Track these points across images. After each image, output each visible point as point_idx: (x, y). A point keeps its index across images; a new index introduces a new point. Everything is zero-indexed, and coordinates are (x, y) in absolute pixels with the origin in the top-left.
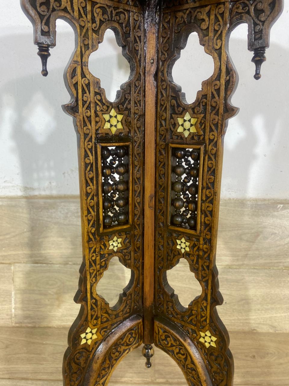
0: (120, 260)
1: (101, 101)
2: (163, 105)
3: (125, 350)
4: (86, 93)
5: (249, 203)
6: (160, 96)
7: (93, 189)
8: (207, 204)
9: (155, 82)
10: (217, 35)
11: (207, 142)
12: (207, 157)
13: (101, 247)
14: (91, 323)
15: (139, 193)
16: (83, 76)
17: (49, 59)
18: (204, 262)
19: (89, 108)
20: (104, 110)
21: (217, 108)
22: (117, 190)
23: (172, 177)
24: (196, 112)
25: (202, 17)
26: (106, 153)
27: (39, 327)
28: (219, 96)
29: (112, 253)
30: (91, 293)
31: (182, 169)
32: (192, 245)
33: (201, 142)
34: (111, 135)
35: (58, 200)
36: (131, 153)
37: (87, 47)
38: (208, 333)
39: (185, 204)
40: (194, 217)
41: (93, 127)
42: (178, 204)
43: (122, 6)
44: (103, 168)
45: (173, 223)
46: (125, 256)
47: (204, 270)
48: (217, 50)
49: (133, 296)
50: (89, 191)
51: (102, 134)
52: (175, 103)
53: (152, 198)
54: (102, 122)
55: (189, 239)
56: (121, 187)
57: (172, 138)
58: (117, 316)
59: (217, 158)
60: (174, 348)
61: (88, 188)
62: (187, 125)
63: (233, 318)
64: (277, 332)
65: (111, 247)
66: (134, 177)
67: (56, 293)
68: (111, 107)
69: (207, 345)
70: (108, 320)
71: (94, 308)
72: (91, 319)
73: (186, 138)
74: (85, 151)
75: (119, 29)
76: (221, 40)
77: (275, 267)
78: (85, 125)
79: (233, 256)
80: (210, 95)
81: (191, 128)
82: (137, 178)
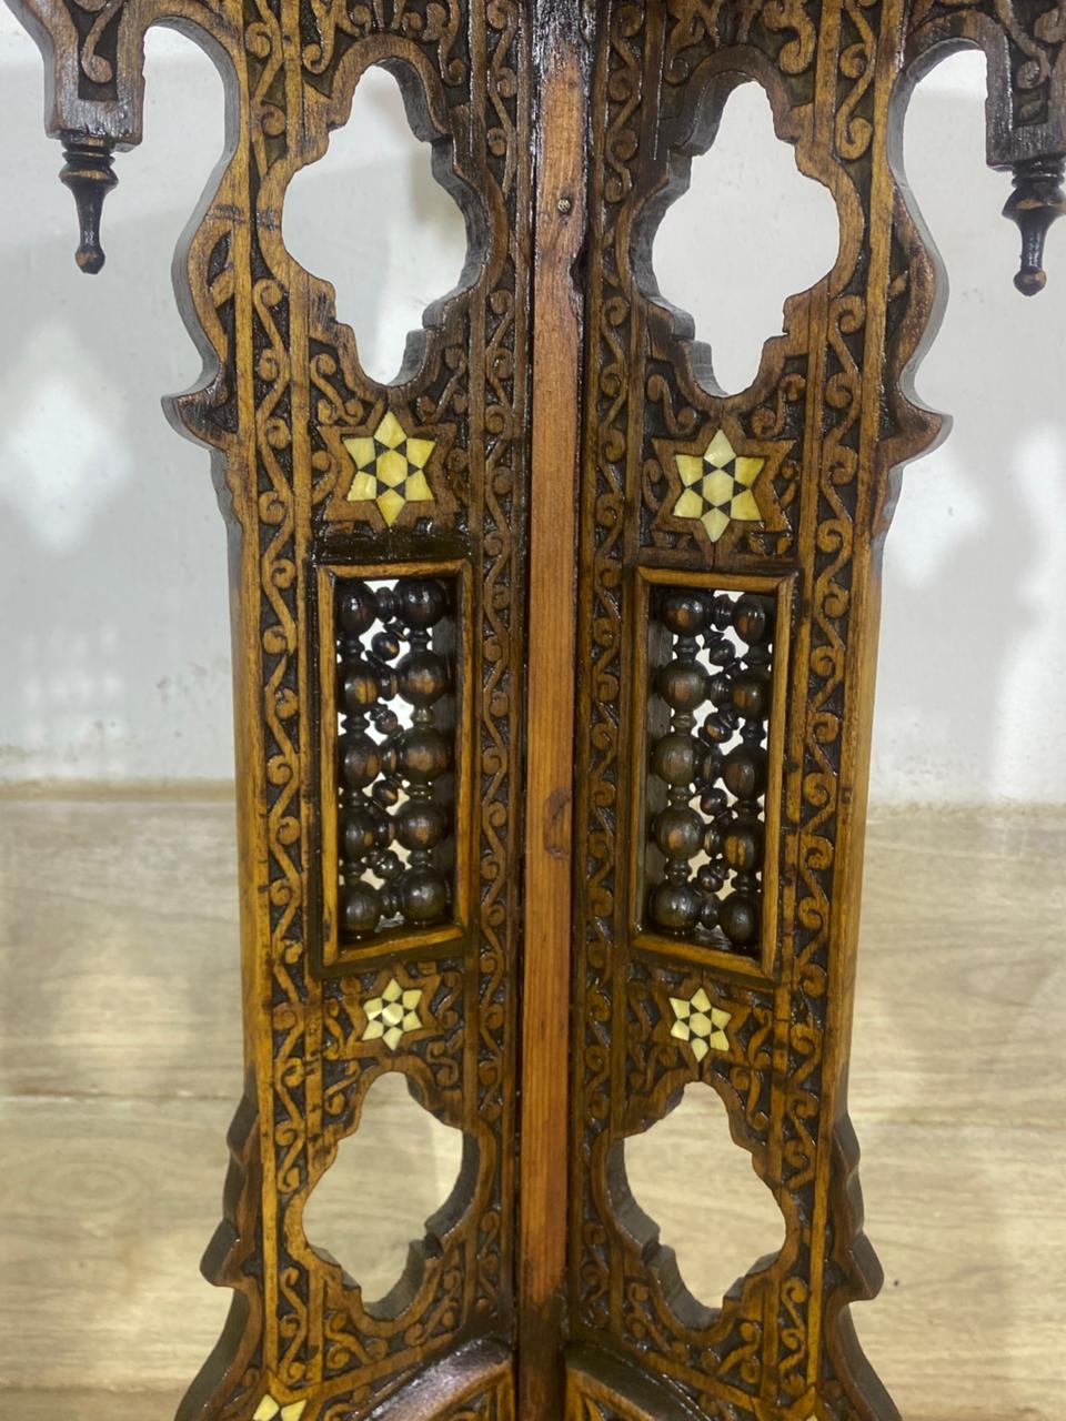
0: (413, 1089)
1: (336, 379)
2: (612, 400)
4: (270, 345)
5: (999, 823)
6: (597, 360)
7: (294, 764)
8: (809, 841)
9: (579, 298)
10: (852, 100)
11: (809, 564)
12: (805, 631)
13: (326, 1029)
14: (276, 1374)
15: (504, 784)
16: (260, 269)
17: (112, 203)
18: (797, 1103)
19: (282, 410)
20: (351, 421)
21: (853, 413)
22: (404, 770)
23: (649, 716)
24: (757, 428)
25: (784, 20)
26: (354, 608)
27: (39, 1390)
28: (860, 365)
29: (376, 1059)
30: (282, 1239)
31: (694, 681)
32: (739, 1022)
33: (785, 564)
34: (379, 527)
35: (132, 807)
36: (466, 606)
37: (277, 144)
39: (710, 838)
40: (749, 897)
41: (297, 495)
42: (678, 835)
44: (342, 674)
45: (654, 924)
46: (435, 1068)
47: (795, 1137)
48: (847, 162)
49: (470, 1251)
50: (278, 777)
51: (338, 527)
52: (666, 389)
53: (562, 806)
54: (339, 472)
55: (729, 997)
56: (421, 758)
57: (652, 544)
58: (396, 1343)
59: (850, 635)
61: (275, 762)
62: (719, 486)
63: (932, 1355)
65: (373, 1032)
66: (478, 716)
67: (120, 1233)
68: (379, 406)
70: (353, 1365)
71: (292, 1309)
72: (280, 1359)
73: (714, 545)
74: (265, 598)
75: (421, 67)
76: (871, 121)
78: (266, 485)
79: (930, 1065)
80: (819, 360)
81: (736, 502)
82: (494, 718)
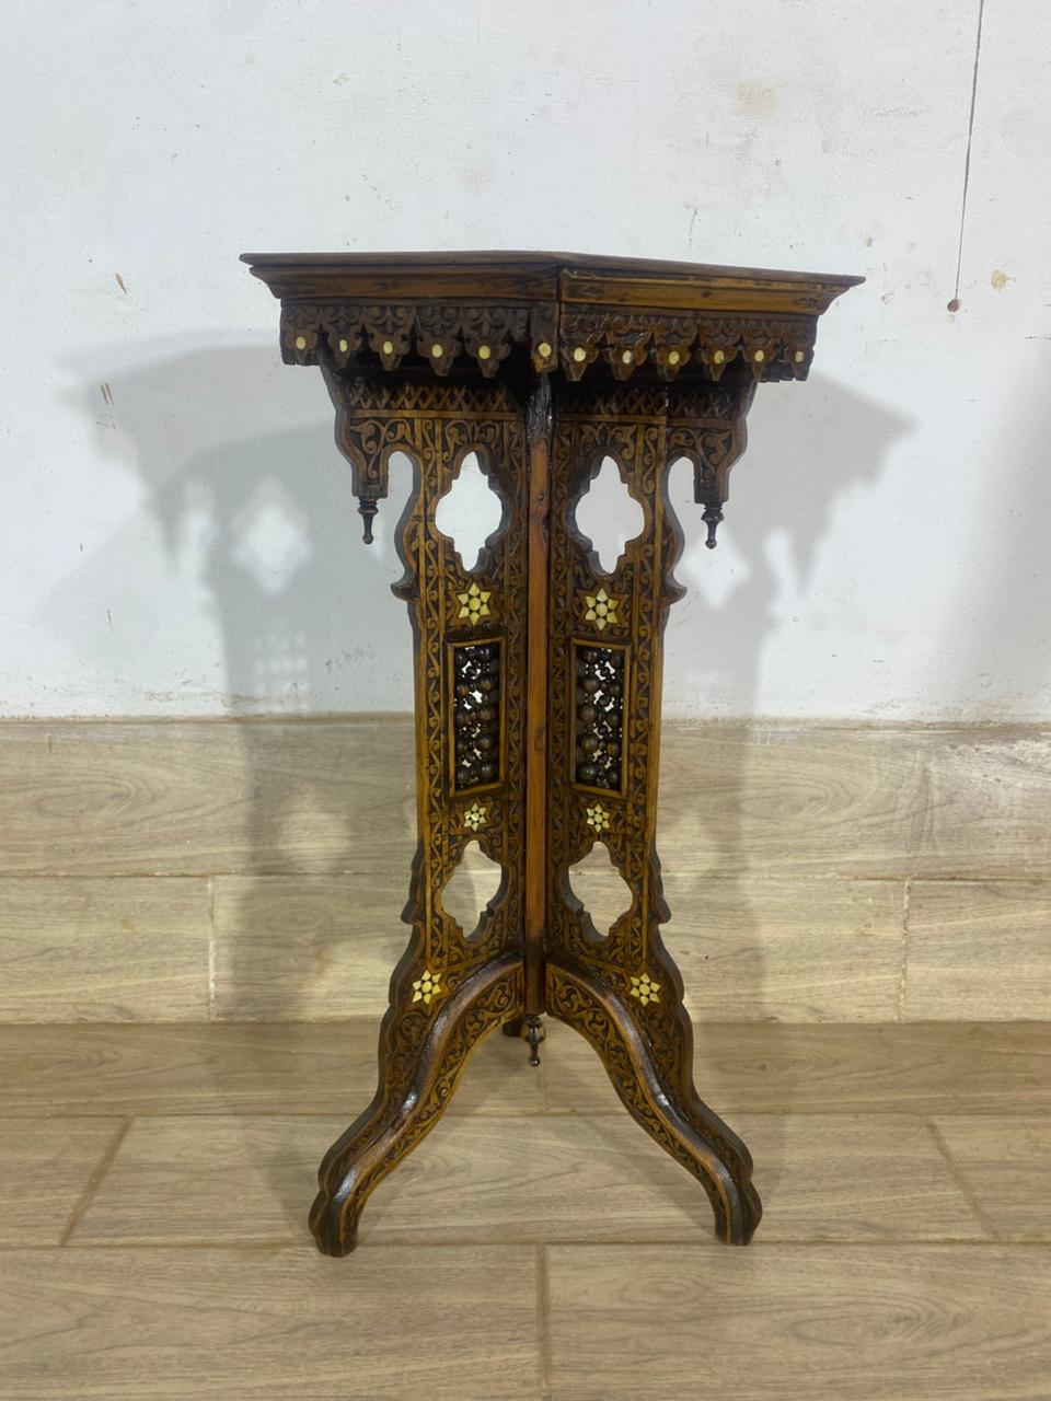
0: (482, 848)
1: (455, 573)
2: (560, 572)
3: (491, 1020)
4: (431, 564)
5: (758, 727)
6: (554, 556)
7: (439, 720)
8: (638, 746)
9: (547, 532)
10: (648, 473)
11: (636, 641)
12: (635, 665)
13: (450, 823)
14: (431, 961)
15: (519, 723)
16: (428, 536)
17: (376, 518)
18: (636, 847)
19: (435, 587)
20: (460, 588)
21: (650, 586)
22: (479, 720)
24: (616, 589)
25: (623, 440)
26: (461, 657)
27: (274, 1023)
28: (652, 569)
29: (468, 835)
30: (433, 906)
31: (594, 683)
32: (613, 816)
33: (627, 640)
34: (470, 627)
36: (503, 654)
37: (434, 490)
38: (645, 978)
39: (601, 744)
40: (617, 767)
41: (440, 618)
42: (589, 744)
43: (490, 415)
44: (456, 684)
45: (579, 779)
46: (492, 839)
47: (635, 860)
48: (647, 495)
49: (505, 915)
50: (432, 725)
51: (455, 628)
52: (581, 571)
53: (542, 732)
54: (456, 608)
55: (609, 807)
56: (486, 715)
57: (576, 629)
58: (476, 952)
59: (652, 668)
60: (583, 1012)
61: (431, 719)
62: (602, 609)
64: (823, 1022)
65: (468, 824)
66: (508, 697)
67: (315, 943)
68: (470, 581)
69: (644, 1000)
70: (460, 960)
71: (436, 935)
72: (432, 955)
73: (601, 631)
74: (428, 657)
76: (655, 481)
77: (817, 873)
78: (430, 615)
79: (722, 849)
80: (637, 566)
81: (609, 615)
82: (515, 698)
